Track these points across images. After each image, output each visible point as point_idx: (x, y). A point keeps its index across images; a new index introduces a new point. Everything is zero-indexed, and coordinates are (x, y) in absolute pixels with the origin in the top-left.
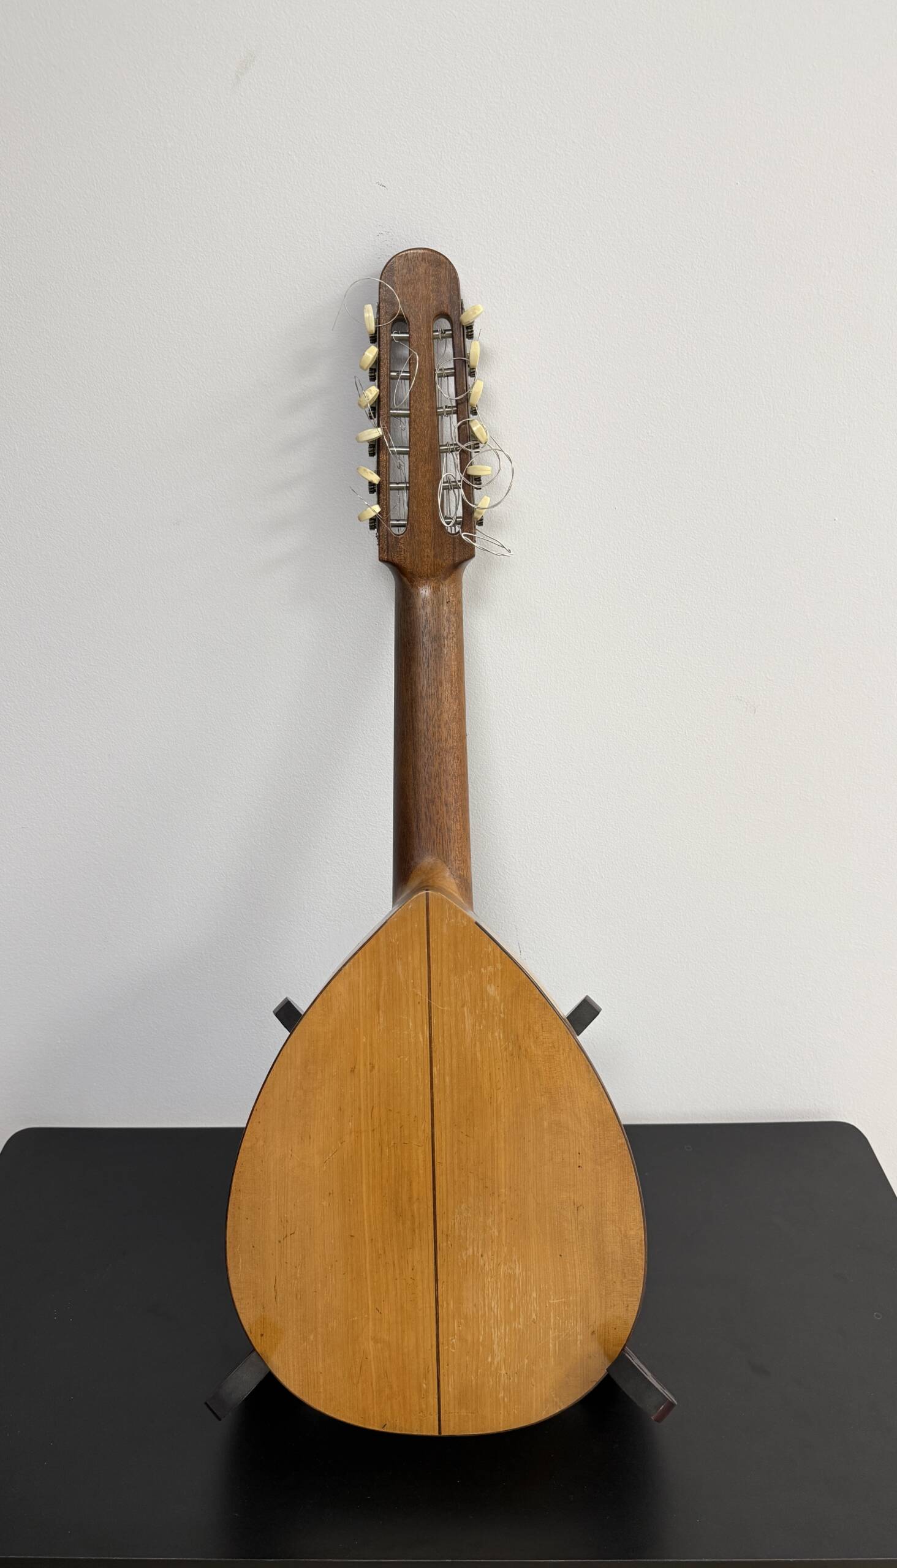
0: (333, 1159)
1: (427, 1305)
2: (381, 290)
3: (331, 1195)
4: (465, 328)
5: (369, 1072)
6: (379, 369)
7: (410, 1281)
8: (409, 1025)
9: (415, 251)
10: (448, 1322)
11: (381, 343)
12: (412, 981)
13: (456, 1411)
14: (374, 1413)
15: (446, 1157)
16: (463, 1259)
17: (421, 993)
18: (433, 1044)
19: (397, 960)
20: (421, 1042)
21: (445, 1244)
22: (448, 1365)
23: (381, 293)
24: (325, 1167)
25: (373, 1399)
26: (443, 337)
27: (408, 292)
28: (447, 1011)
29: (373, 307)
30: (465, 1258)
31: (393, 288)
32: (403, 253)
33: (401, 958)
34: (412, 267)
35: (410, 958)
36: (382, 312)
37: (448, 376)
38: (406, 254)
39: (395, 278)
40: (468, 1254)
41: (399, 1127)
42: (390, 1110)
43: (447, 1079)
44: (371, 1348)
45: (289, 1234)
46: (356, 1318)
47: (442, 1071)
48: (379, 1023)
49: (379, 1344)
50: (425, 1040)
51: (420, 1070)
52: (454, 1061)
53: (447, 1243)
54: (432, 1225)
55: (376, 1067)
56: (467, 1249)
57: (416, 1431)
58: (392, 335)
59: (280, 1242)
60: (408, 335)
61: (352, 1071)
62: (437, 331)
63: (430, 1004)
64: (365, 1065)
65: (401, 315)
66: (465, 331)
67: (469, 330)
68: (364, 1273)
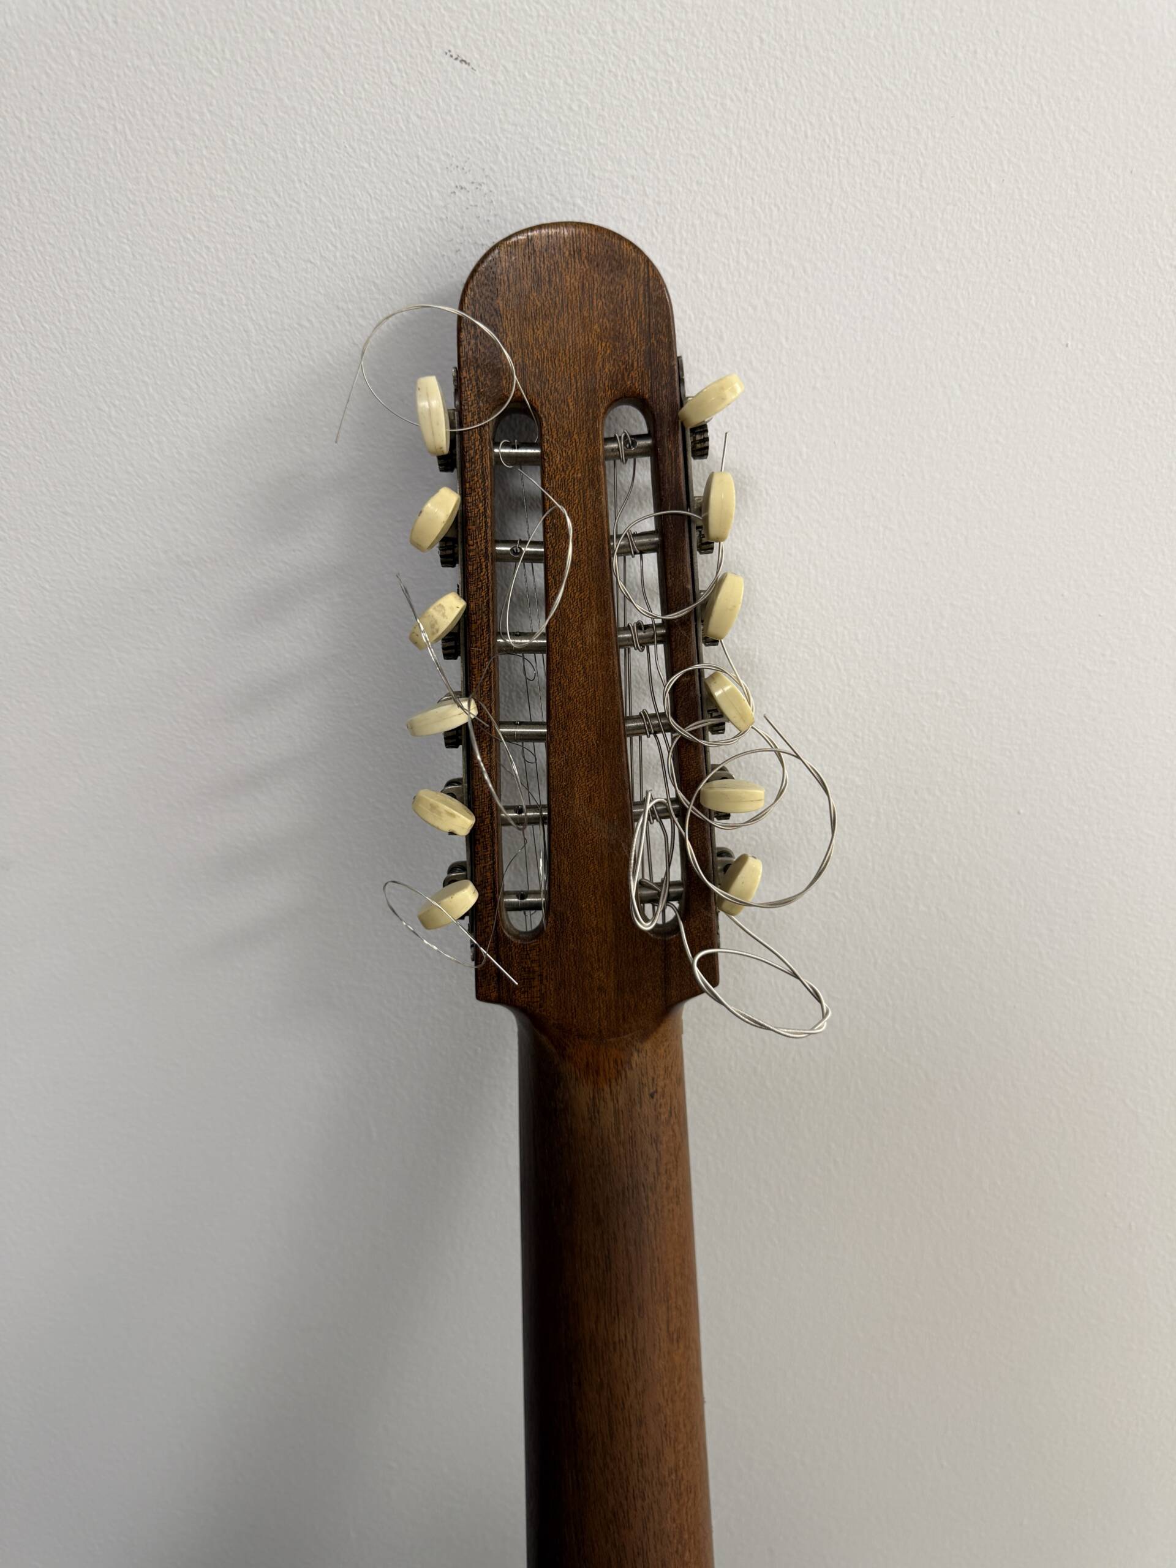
2: (463, 335)
4: (688, 433)
6: (465, 542)
9: (552, 231)
11: (468, 475)
23: (464, 343)
26: (628, 456)
27: (537, 340)
29: (441, 383)
31: (495, 331)
32: (520, 237)
34: (544, 274)
36: (469, 394)
37: (641, 553)
38: (530, 240)
39: (500, 303)
58: (496, 451)
60: (538, 451)
62: (614, 439)
65: (518, 400)
66: (689, 441)
67: (698, 437)
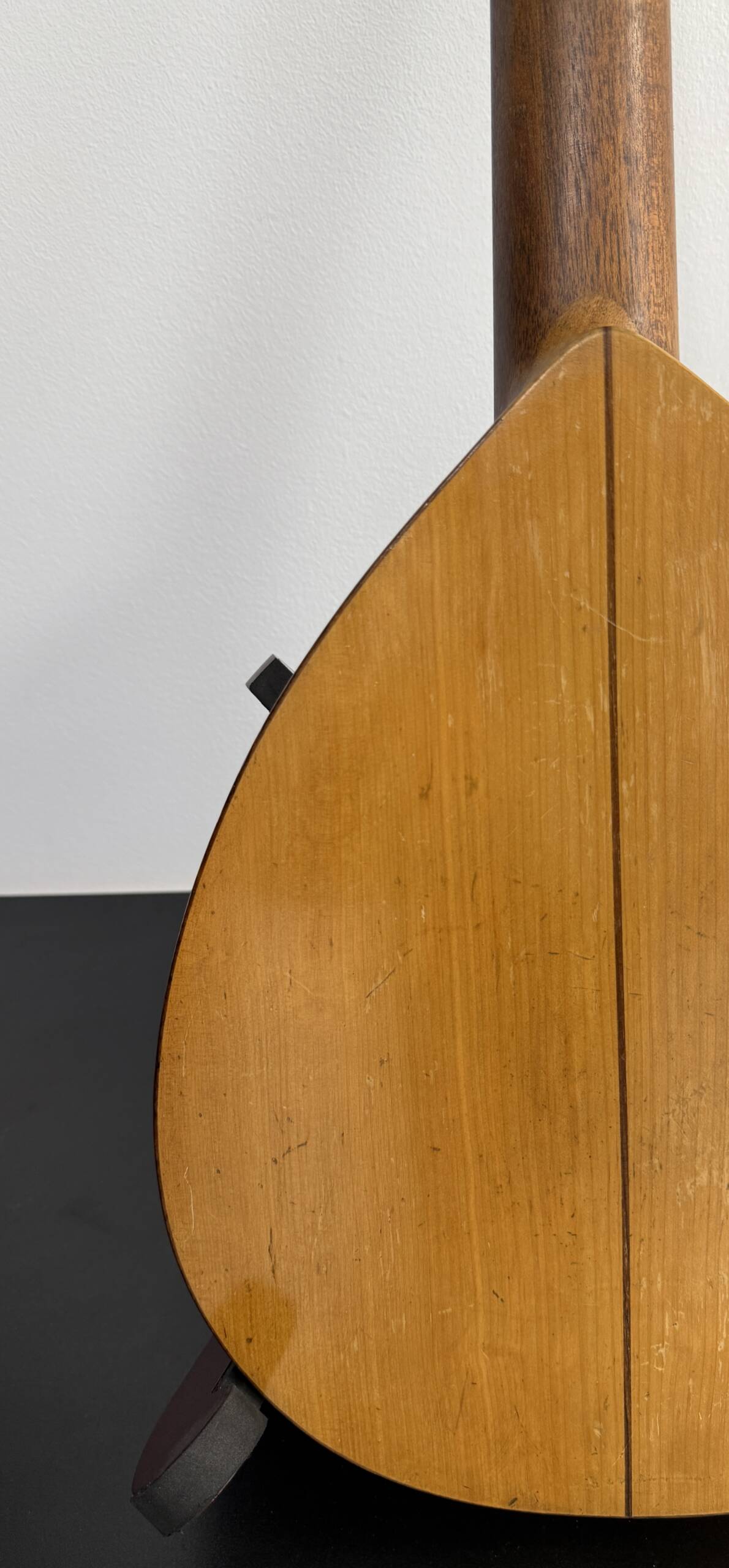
0: (385, 987)
1: (605, 1285)
3: (385, 1065)
5: (463, 798)
7: (568, 1240)
8: (559, 683)
10: (650, 1316)
12: (567, 574)
13: (664, 1475)
14: (490, 1478)
15: (650, 981)
16: (685, 1194)
17: (591, 603)
18: (619, 727)
19: (529, 522)
20: (589, 724)
21: (646, 1164)
22: (648, 1395)
24: (368, 1007)
25: (489, 1454)
28: (657, 645)
30: (690, 1192)
33: (538, 517)
35: (561, 514)
40: (698, 1184)
41: (538, 919)
42: (516, 881)
43: (655, 809)
44: (483, 1364)
45: (294, 1146)
46: (449, 1310)
47: (641, 792)
48: (486, 681)
49: (500, 1359)
50: (600, 717)
51: (587, 788)
52: (672, 766)
53: (651, 1163)
54: (616, 1127)
55: (481, 785)
56: (696, 1174)
57: (579, 1509)
59: (275, 1161)
61: (424, 795)
63: (612, 630)
64: (454, 780)
68: (464, 1225)
